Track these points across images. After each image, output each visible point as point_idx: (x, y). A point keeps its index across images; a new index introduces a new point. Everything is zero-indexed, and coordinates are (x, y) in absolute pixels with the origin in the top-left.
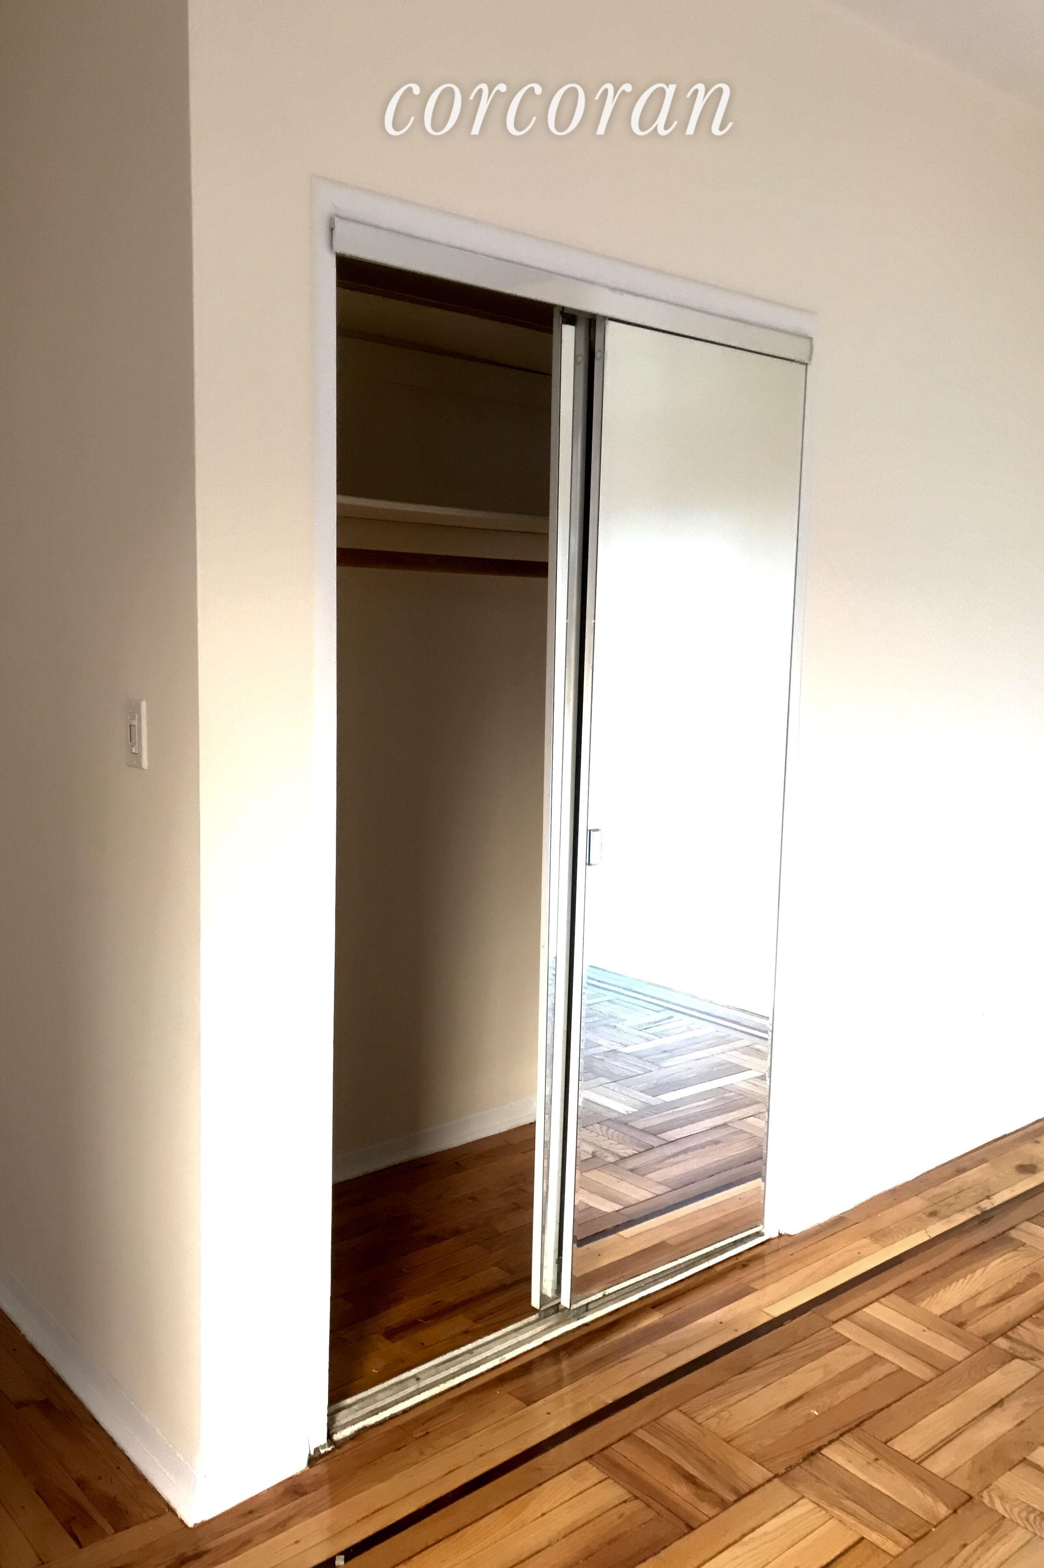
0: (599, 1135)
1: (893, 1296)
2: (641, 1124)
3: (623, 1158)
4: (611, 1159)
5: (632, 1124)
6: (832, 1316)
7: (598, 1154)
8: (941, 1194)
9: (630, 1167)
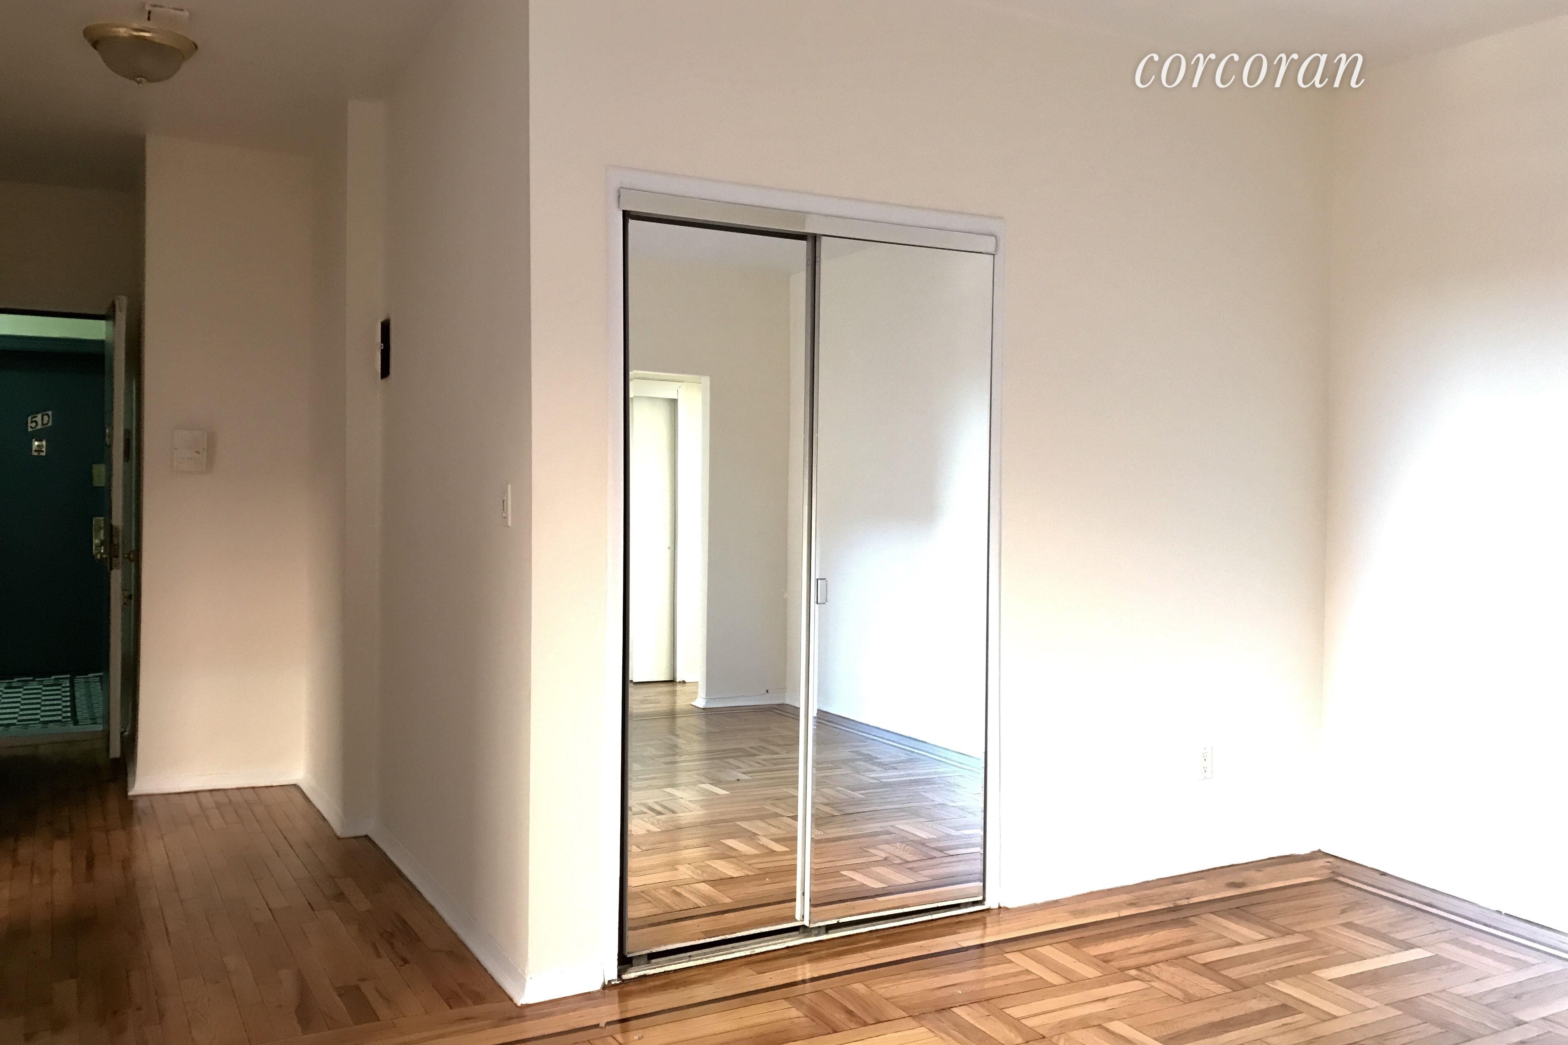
0: (897, 848)
1: (1065, 944)
2: (933, 845)
3: (908, 862)
4: (898, 861)
5: (927, 844)
6: (1007, 950)
7: (889, 859)
8: (1147, 894)
9: (909, 867)
